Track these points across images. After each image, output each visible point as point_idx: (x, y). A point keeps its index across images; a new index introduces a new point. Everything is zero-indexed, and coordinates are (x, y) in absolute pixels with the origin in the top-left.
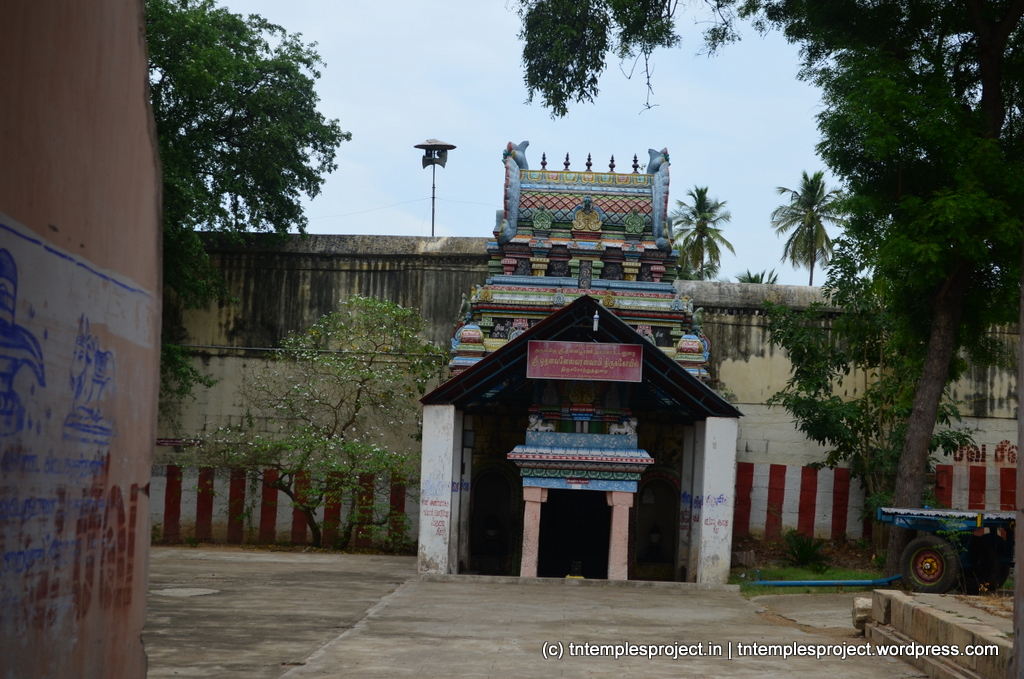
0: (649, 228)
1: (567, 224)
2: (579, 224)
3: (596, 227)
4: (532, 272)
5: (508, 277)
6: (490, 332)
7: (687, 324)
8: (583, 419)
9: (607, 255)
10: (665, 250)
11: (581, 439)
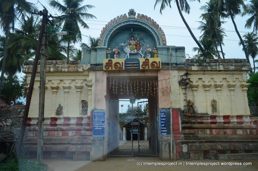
0: (140, 111)
1: (133, 111)
2: (134, 111)
3: (136, 112)
4: (131, 116)
5: (129, 116)
6: (127, 121)
7: (144, 119)
8: (135, 128)
9: (137, 114)
10: (141, 113)
11: (135, 130)
